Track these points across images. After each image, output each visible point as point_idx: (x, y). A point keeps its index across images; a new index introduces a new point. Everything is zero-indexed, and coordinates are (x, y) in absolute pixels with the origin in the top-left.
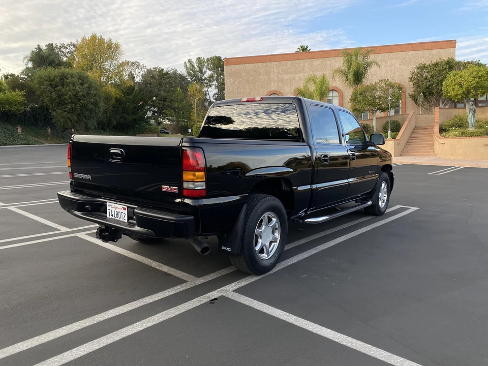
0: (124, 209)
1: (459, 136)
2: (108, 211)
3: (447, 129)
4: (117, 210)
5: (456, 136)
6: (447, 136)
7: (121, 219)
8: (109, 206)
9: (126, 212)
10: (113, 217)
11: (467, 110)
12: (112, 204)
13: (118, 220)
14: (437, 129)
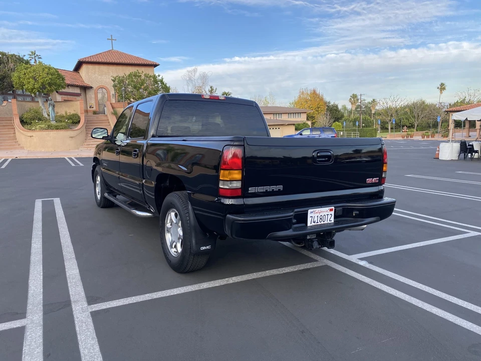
0: (331, 210)
1: (46, 129)
2: (309, 219)
3: (28, 121)
4: (321, 214)
5: (42, 129)
6: (34, 129)
7: (326, 222)
8: (312, 212)
9: (333, 213)
10: (316, 224)
11: (41, 104)
12: (315, 210)
13: (321, 224)
14: (17, 121)
